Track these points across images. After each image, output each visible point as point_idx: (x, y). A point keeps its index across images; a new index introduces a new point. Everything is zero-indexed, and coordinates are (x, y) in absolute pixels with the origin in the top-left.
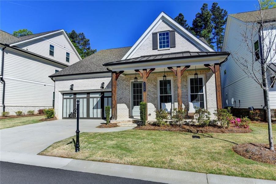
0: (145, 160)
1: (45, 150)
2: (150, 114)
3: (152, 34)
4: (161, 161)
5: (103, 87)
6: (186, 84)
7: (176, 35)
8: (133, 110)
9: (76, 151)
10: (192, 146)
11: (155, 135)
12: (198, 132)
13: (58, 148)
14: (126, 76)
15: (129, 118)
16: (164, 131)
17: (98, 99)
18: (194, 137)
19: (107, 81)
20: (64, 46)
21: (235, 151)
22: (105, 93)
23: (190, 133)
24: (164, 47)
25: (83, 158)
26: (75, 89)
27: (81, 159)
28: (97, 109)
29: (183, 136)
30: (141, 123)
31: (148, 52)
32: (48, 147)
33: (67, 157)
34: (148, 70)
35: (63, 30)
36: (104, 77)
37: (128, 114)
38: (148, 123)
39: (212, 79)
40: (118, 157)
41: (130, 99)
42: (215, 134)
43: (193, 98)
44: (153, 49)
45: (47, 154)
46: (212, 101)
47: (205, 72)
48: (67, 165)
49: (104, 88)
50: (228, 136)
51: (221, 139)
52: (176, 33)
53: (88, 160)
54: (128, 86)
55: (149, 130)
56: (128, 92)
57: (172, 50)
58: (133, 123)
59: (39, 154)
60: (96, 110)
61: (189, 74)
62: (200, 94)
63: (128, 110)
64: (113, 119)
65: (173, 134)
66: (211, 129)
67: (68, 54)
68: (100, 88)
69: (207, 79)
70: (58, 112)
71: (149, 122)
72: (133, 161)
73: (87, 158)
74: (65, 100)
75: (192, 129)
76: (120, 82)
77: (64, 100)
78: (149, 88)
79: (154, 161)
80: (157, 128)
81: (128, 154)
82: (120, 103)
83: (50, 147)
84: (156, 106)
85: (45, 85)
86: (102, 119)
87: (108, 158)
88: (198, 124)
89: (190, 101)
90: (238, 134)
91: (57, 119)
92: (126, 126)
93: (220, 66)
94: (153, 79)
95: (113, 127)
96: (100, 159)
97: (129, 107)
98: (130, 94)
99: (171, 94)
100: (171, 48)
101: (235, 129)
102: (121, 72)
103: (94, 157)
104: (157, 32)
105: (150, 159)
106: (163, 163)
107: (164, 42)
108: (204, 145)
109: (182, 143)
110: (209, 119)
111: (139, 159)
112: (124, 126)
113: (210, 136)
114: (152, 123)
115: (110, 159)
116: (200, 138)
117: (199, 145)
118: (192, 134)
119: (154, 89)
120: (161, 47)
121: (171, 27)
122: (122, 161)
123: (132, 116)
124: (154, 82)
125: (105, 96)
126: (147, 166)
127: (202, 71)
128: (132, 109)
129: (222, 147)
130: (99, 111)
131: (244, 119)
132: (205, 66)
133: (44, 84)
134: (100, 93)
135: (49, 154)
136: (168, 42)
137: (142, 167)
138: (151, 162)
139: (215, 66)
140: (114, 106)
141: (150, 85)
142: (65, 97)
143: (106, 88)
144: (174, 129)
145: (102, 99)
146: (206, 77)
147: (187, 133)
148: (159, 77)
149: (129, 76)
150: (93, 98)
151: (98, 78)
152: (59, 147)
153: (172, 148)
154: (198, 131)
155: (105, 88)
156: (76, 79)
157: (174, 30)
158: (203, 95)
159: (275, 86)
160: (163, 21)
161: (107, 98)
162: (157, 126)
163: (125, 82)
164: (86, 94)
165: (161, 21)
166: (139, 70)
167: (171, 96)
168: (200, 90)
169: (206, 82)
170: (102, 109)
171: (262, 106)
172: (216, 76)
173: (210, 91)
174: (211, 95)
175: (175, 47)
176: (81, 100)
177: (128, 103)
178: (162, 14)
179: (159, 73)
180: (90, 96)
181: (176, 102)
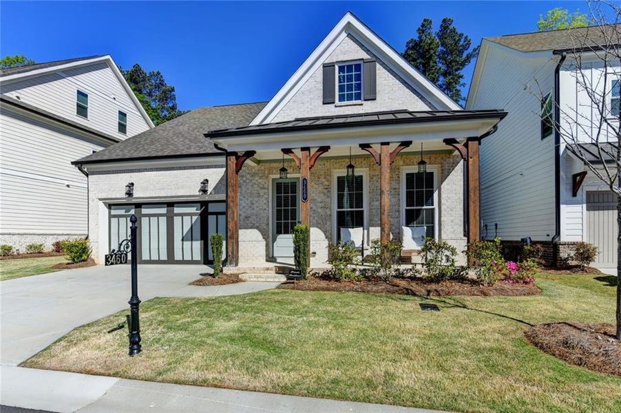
0: (319, 378)
1: (45, 350)
2: (316, 253)
3: (322, 67)
4: (363, 379)
5: (204, 191)
6: (397, 187)
7: (377, 72)
8: (275, 244)
9: (131, 353)
10: (427, 332)
11: (332, 304)
12: (428, 295)
13: (81, 346)
14: (261, 164)
15: (267, 261)
16: (350, 293)
17: (195, 218)
18: (424, 307)
19: (215, 175)
20: (114, 96)
21: (536, 344)
22: (210, 205)
23: (412, 298)
24: (350, 98)
25: (150, 374)
26: (138, 194)
27: (142, 379)
28: (192, 240)
29: (399, 304)
30: (298, 274)
31: (311, 109)
32: (55, 343)
33: (103, 371)
34: (313, 151)
35: (108, 57)
36: (208, 167)
37: (264, 253)
38: (311, 273)
39: (457, 176)
40: (247, 369)
41: (268, 220)
42: (469, 300)
43: (411, 218)
44: (324, 104)
45: (47, 365)
46: (452, 224)
47: (439, 160)
48: (100, 400)
49: (209, 192)
50: (501, 305)
51: (487, 310)
52: (378, 66)
53: (163, 381)
54: (264, 188)
55: (316, 289)
56: (265, 201)
57: (368, 107)
58: (277, 273)
59: (23, 365)
60: (190, 242)
61: (404, 162)
62: (426, 209)
63: (264, 243)
64: (231, 263)
65: (374, 300)
66: (456, 286)
67: (122, 115)
68: (197, 193)
69: (444, 176)
70: (97, 248)
71: (313, 272)
72: (286, 380)
73: (160, 374)
74: (114, 221)
75: (414, 286)
76: (244, 179)
77: (112, 219)
78: (314, 195)
79: (344, 378)
80: (334, 284)
81: (273, 358)
82: (245, 228)
83: (60, 340)
84: (328, 234)
85: (68, 186)
86: (205, 264)
87: (220, 373)
88: (427, 274)
89: (404, 222)
90: (518, 298)
91: (95, 264)
92: (260, 279)
93: (480, 144)
94: (322, 173)
95: (229, 283)
96: (196, 377)
97: (265, 236)
98: (268, 207)
99: (362, 207)
100: (365, 100)
101: (507, 286)
102: (250, 154)
103: (180, 372)
104: (333, 63)
105: (334, 373)
106: (370, 383)
107: (350, 88)
108: (455, 328)
109: (402, 324)
110: (452, 265)
111: (302, 373)
112: (256, 279)
113: (458, 304)
114: (321, 273)
115: (225, 375)
116: (439, 310)
117: (443, 329)
118: (418, 301)
119: (323, 197)
120: (342, 98)
121: (368, 51)
122: (258, 383)
123: (273, 257)
124: (324, 180)
125: (210, 210)
126: (329, 397)
127: (434, 155)
128: (274, 240)
129: (502, 334)
130: (197, 245)
131: (525, 263)
132: (446, 144)
133: (67, 183)
134: (199, 205)
135: (54, 362)
136: (359, 87)
137: (314, 400)
138: (335, 382)
139: (470, 142)
140: (233, 234)
141: (316, 186)
142: (114, 212)
143: (213, 193)
144: (375, 288)
145: (204, 217)
146: (443, 170)
147: (405, 297)
148: (336, 168)
149: (267, 165)
150: (182, 215)
151: (194, 168)
152: (86, 342)
153: (381, 338)
154: (429, 292)
155: (211, 193)
156: (139, 171)
157: (374, 59)
158: (433, 209)
159: (582, 193)
160: (349, 35)
161: (215, 216)
162: (332, 282)
163: (257, 178)
164: (166, 205)
165: (344, 35)
166: (292, 150)
167: (362, 211)
168: (427, 201)
169: (442, 182)
170: (203, 241)
171: (548, 235)
172: (470, 168)
173: (449, 201)
174: (451, 210)
175: (375, 99)
176: (154, 220)
177: (265, 227)
178: (348, 18)
179: (338, 161)
180: (175, 212)
181: (373, 226)
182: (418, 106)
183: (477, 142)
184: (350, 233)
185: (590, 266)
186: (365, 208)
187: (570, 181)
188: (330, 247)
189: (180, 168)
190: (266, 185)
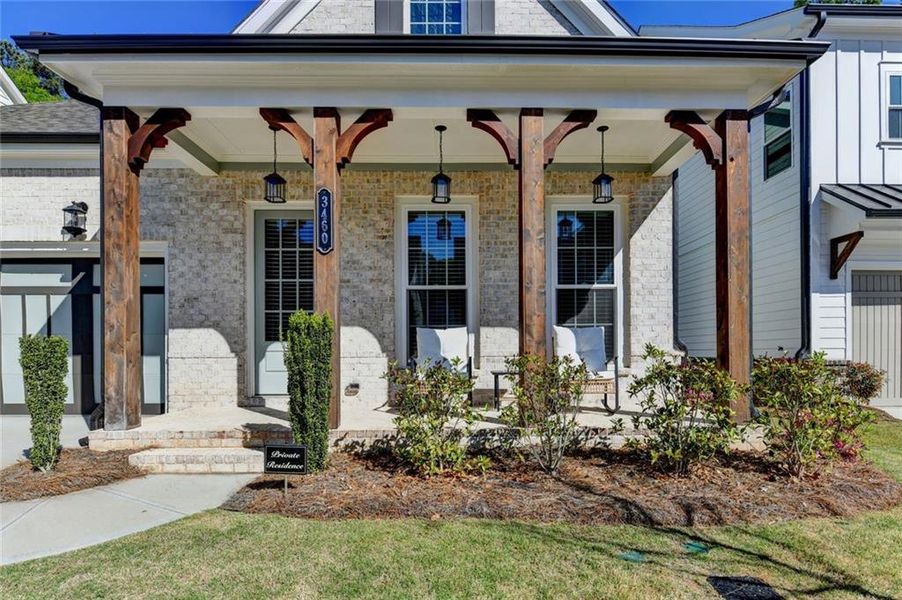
2: (357, 386)
5: (75, 231)
8: (262, 364)
14: (225, 173)
15: (241, 405)
17: (57, 301)
22: (96, 268)
30: (293, 462)
34: (348, 120)
36: (87, 173)
37: (232, 385)
38: (342, 444)
39: (659, 220)
41: (243, 306)
43: (569, 308)
47: (625, 184)
49: (88, 237)
55: (350, 511)
56: (235, 263)
58: (247, 446)
62: (598, 290)
63: (233, 362)
64: (113, 420)
68: (60, 237)
69: (636, 221)
71: (349, 440)
76: (183, 206)
80: (406, 488)
84: (386, 342)
89: (554, 318)
92: (192, 468)
94: (374, 200)
95: (80, 487)
97: (237, 346)
98: (244, 274)
99: (464, 283)
102: (171, 119)
107: (436, 13)
112: (181, 468)
114: (369, 442)
119: (377, 257)
123: (257, 394)
124: (377, 218)
125: (97, 282)
128: (260, 356)
132: (670, 128)
134: (69, 268)
136: (455, 13)
139: (729, 123)
141: (358, 231)
144: (528, 501)
145: (82, 298)
146: (633, 207)
148: (405, 192)
149: (241, 175)
150: (23, 292)
151: (49, 172)
155: (94, 240)
158: (612, 292)
159: (845, 273)
162: (400, 477)
163: (215, 206)
166: (293, 116)
167: (464, 292)
168: (600, 272)
171: (781, 349)
173: (646, 273)
174: (651, 293)
177: (236, 324)
179: (409, 174)
181: (488, 324)
183: (745, 123)
184: (437, 340)
185: (871, 405)
186: (471, 286)
187: (827, 251)
188: (393, 375)
189: (12, 173)
190: (237, 225)
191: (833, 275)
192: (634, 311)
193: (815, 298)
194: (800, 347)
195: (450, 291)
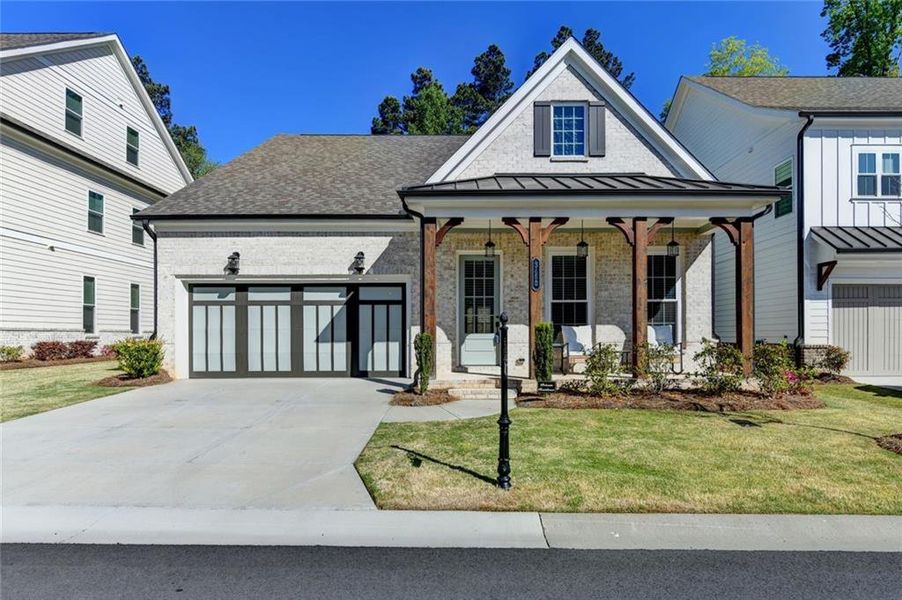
2: (522, 360)
3: (532, 105)
15: (454, 371)
17: (337, 309)
19: (374, 247)
20: (119, 103)
22: (361, 289)
24: (569, 151)
26: (247, 270)
28: (332, 341)
31: (518, 162)
34: (546, 223)
35: (114, 37)
36: (363, 234)
37: (449, 360)
39: (704, 262)
41: (454, 313)
44: (535, 156)
47: (683, 240)
49: (364, 272)
52: (607, 113)
54: (450, 269)
56: (451, 287)
57: (595, 166)
58: (497, 387)
60: (329, 345)
62: (666, 303)
63: (449, 346)
67: (132, 134)
68: (346, 272)
69: (690, 261)
70: (173, 353)
74: (199, 311)
77: (196, 308)
78: (521, 280)
80: (595, 400)
85: (52, 248)
86: (352, 376)
91: (171, 380)
93: (753, 226)
97: (451, 337)
98: (455, 295)
99: (585, 298)
100: (590, 156)
102: (457, 222)
104: (548, 102)
112: (474, 397)
120: (558, 151)
121: (594, 91)
123: (460, 365)
125: (362, 297)
127: (678, 234)
128: (462, 342)
130: (342, 349)
132: (711, 223)
133: (51, 243)
134: (344, 289)
136: (580, 137)
142: (197, 297)
143: (372, 272)
145: (352, 307)
146: (688, 253)
148: (552, 245)
150: (317, 304)
151: (341, 234)
155: (367, 273)
156: (249, 234)
157: (603, 103)
158: (675, 304)
159: (827, 287)
160: (570, 67)
161: (370, 306)
163: (439, 254)
164: (289, 289)
165: (563, 66)
166: (519, 220)
167: (585, 304)
168: (668, 289)
169: (687, 268)
170: (350, 343)
172: (743, 254)
173: (696, 293)
174: (698, 305)
175: (604, 156)
176: (269, 310)
177: (450, 323)
178: (570, 45)
179: (554, 234)
180: (305, 299)
181: (600, 324)
182: (658, 169)
183: (750, 224)
184: (575, 333)
186: (590, 300)
187: (815, 272)
189: (319, 234)
190: (452, 264)
191: (820, 288)
192: (688, 315)
193: (807, 302)
194: (797, 335)
195: (577, 303)
